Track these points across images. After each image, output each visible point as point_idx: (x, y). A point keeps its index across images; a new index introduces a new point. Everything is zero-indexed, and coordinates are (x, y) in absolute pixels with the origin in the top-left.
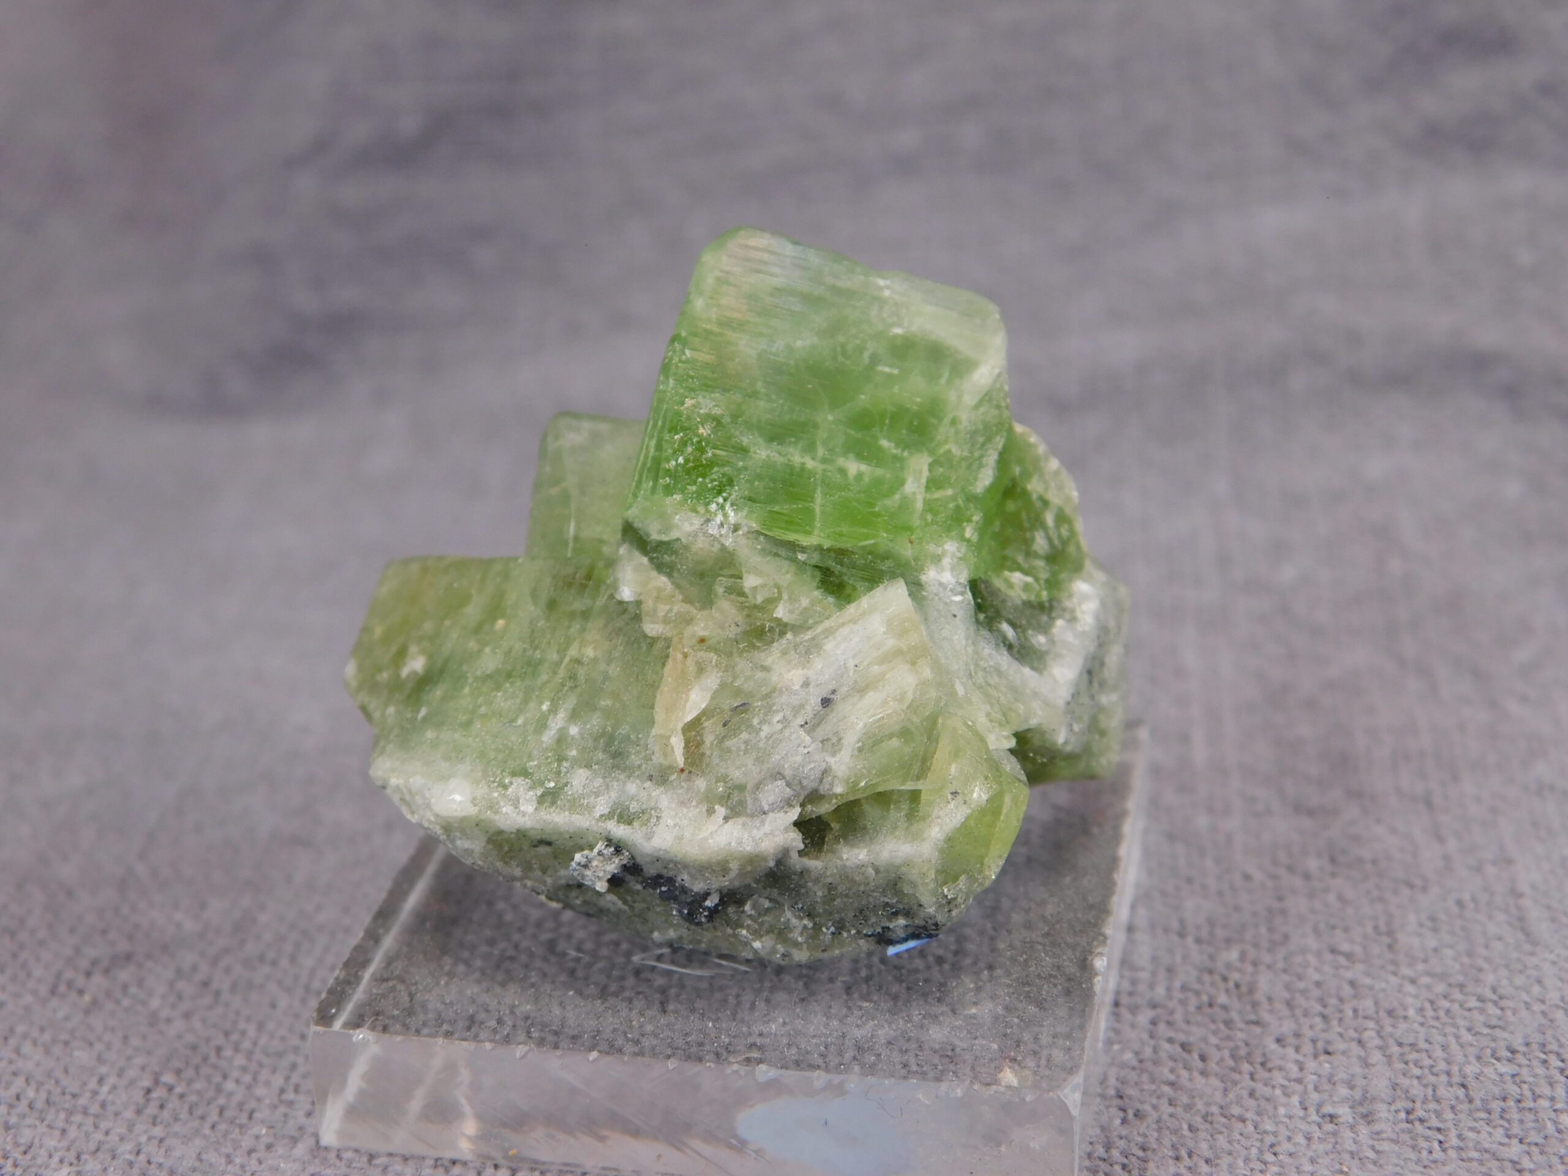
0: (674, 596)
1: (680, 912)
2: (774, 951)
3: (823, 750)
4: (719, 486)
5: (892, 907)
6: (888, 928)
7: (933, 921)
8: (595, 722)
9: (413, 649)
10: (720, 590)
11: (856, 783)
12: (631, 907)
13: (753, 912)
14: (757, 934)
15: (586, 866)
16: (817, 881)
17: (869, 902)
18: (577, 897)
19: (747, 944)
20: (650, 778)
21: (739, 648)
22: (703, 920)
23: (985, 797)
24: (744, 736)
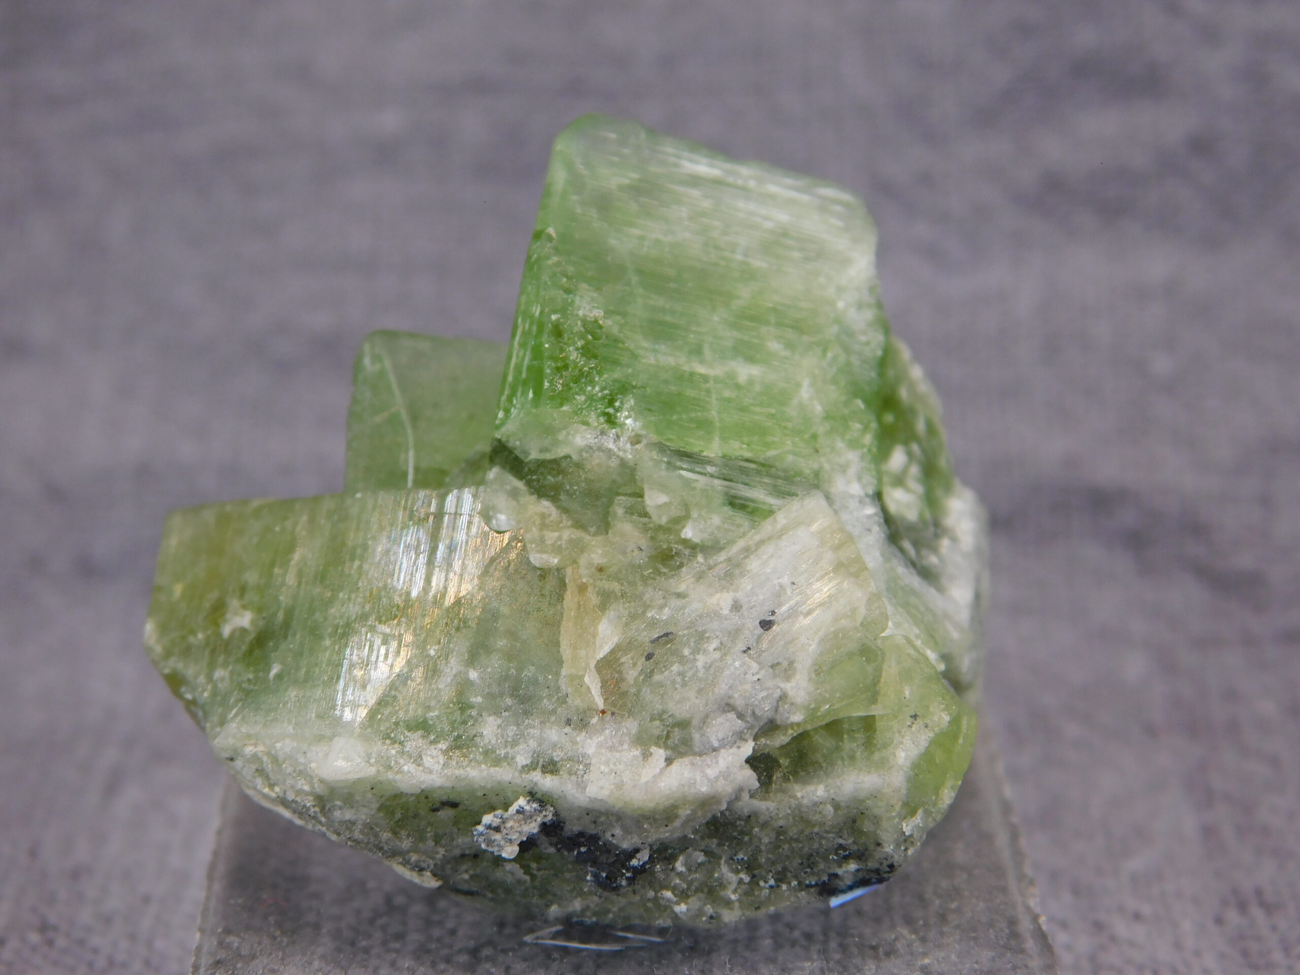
0: (561, 522)
1: (596, 876)
2: (700, 912)
3: (775, 676)
4: (611, 395)
5: (845, 849)
6: (836, 876)
7: (889, 862)
8: (495, 663)
9: (234, 603)
10: (620, 511)
11: (817, 709)
12: (533, 877)
13: (683, 869)
14: (683, 895)
15: (497, 829)
16: (764, 826)
17: (821, 844)
18: (466, 871)
19: (666, 908)
20: (568, 722)
21: (642, 576)
22: (624, 883)
23: (947, 718)
24: (675, 668)
